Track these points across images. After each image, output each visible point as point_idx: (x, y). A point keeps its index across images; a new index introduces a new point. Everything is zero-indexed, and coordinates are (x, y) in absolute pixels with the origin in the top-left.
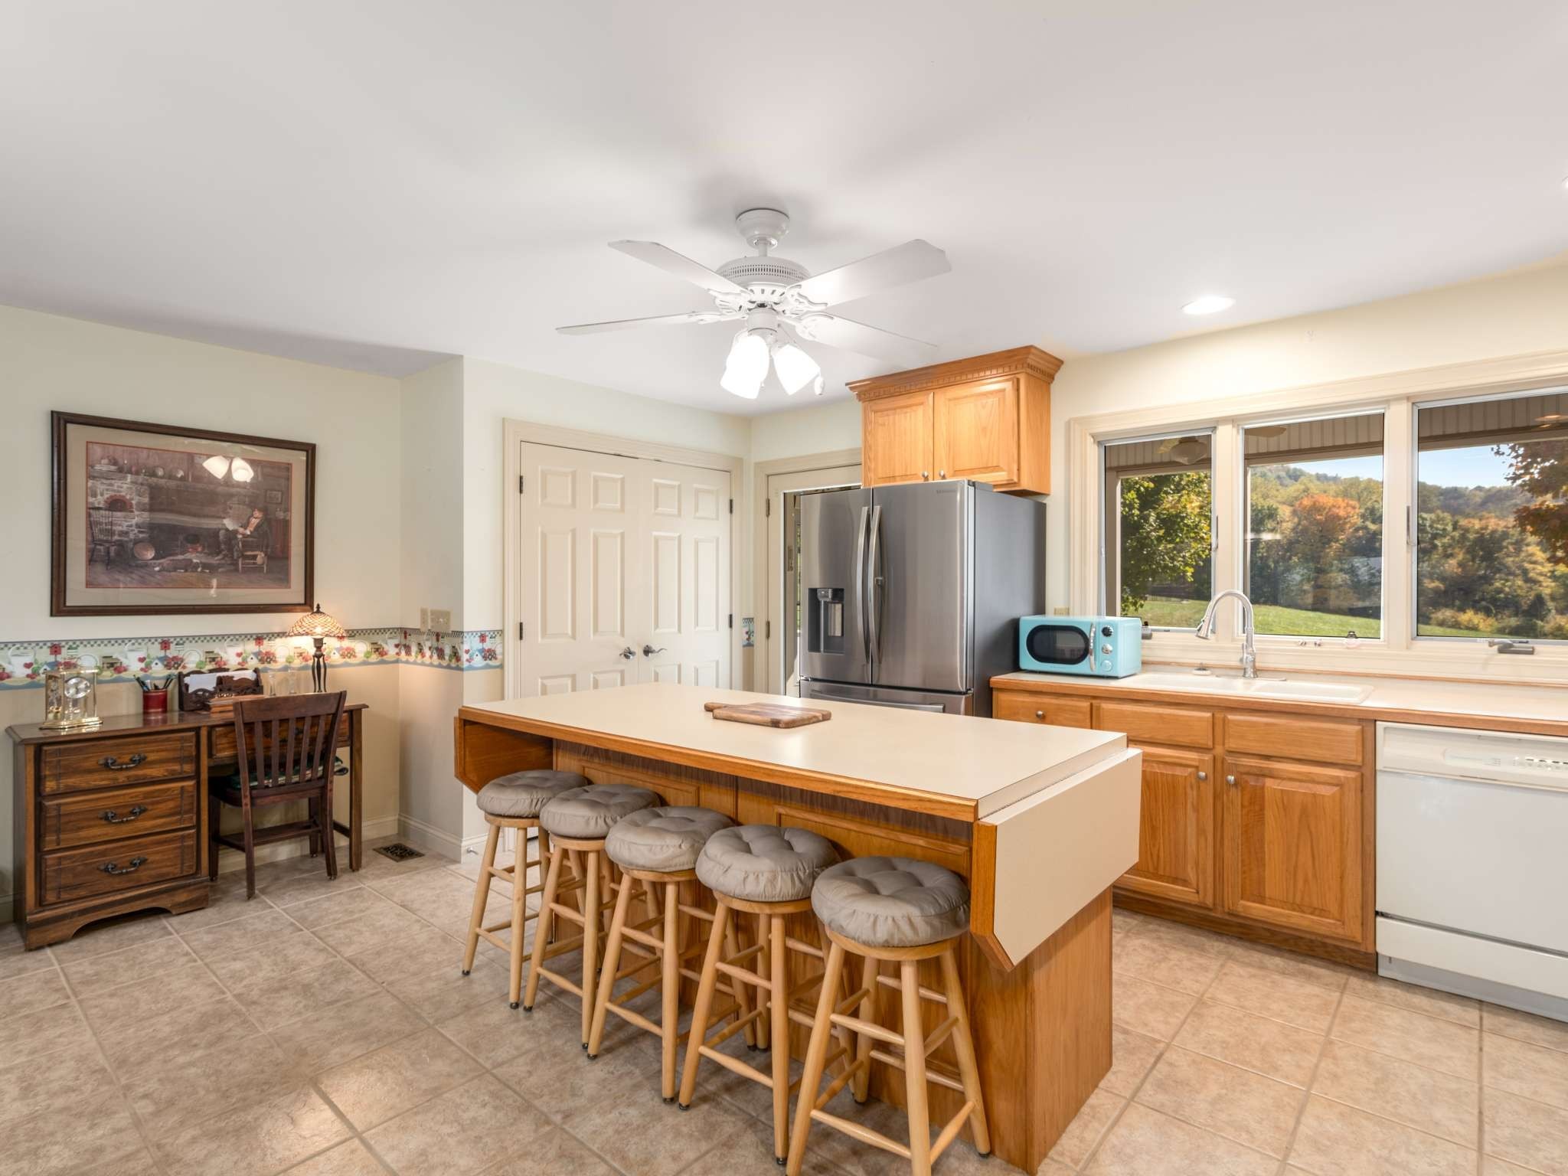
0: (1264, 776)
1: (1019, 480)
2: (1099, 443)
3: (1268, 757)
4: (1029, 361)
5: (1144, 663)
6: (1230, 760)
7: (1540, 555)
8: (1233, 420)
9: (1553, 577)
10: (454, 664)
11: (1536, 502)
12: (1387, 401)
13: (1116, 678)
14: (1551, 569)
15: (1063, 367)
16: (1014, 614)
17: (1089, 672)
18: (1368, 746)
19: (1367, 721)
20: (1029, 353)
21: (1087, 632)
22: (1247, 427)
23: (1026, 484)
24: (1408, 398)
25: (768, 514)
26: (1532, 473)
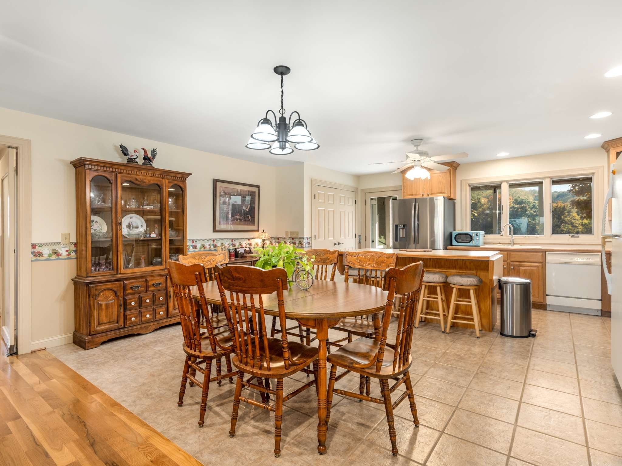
0: (520, 266)
1: (451, 195)
2: (470, 186)
3: (521, 262)
4: (454, 165)
5: (484, 243)
6: (512, 263)
7: (577, 217)
8: (506, 181)
9: (582, 224)
10: (300, 246)
11: (577, 198)
12: (545, 178)
13: (479, 246)
14: (581, 222)
15: (460, 166)
16: (451, 231)
17: (472, 245)
18: (544, 257)
19: (544, 252)
20: (453, 163)
21: (472, 235)
22: (509, 183)
23: (452, 197)
24: (550, 177)
25: (365, 204)
26: (576, 189)
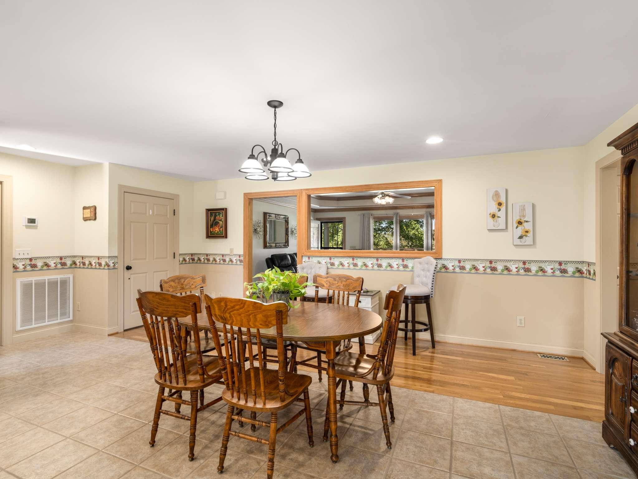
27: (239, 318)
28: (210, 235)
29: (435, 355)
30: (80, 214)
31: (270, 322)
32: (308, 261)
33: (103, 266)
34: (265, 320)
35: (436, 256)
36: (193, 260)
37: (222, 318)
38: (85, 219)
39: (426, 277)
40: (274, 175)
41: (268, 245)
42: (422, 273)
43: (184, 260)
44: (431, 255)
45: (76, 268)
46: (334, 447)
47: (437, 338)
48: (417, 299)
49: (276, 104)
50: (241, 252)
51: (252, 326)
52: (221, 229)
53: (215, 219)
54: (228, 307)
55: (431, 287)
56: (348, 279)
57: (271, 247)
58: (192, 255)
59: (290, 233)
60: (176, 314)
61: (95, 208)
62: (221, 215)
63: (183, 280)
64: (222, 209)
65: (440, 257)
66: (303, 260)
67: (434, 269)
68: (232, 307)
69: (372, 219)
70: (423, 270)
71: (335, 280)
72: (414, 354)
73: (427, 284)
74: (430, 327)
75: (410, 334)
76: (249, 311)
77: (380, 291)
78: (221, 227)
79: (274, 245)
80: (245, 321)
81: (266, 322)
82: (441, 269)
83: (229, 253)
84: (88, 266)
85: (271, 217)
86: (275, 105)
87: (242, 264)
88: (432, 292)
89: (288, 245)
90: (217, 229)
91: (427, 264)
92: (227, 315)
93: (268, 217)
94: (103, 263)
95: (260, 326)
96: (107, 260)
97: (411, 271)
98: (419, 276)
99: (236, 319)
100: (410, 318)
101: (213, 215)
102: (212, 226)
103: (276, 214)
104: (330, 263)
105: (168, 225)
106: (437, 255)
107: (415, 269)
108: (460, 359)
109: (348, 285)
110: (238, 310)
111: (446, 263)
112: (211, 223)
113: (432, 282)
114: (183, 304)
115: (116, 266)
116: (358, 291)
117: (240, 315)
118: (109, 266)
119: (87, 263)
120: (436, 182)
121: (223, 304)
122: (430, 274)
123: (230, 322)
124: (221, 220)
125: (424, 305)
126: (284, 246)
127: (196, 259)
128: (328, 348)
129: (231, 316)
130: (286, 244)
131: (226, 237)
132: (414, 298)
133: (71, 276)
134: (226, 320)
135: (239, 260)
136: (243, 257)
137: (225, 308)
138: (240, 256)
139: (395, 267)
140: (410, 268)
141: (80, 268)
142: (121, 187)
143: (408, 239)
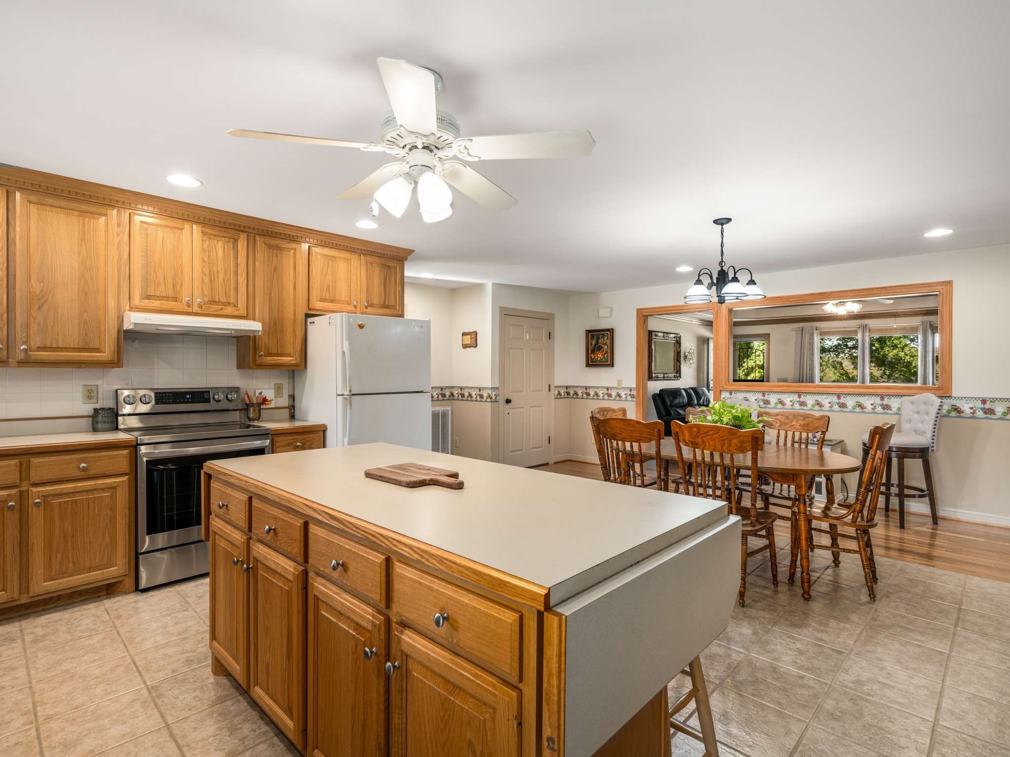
27: (712, 443)
28: (591, 363)
29: (938, 532)
30: (458, 340)
31: (745, 448)
32: (730, 396)
33: (485, 398)
34: (740, 445)
35: (940, 393)
36: (568, 393)
37: (692, 443)
38: (465, 346)
39: (922, 422)
40: (721, 300)
41: (654, 375)
42: (916, 416)
43: (559, 394)
44: (933, 391)
45: (454, 399)
46: (806, 585)
47: (941, 513)
48: (906, 452)
49: (724, 221)
50: (633, 385)
51: (726, 450)
52: (606, 355)
53: (597, 343)
54: (701, 432)
55: (931, 436)
56: (807, 418)
57: (657, 379)
58: (567, 387)
59: (682, 358)
60: (640, 440)
61: (476, 333)
62: (606, 338)
63: (606, 413)
64: (608, 330)
65: (948, 395)
66: (722, 396)
67: (936, 411)
68: (706, 433)
69: (817, 335)
70: (918, 413)
71: (787, 418)
72: (902, 526)
73: (924, 432)
74: (929, 494)
75: (895, 502)
76: (723, 436)
77: (843, 441)
78: (606, 353)
79: (661, 376)
80: (718, 446)
81: (741, 447)
82: (949, 411)
83: (616, 386)
84: (468, 398)
85: (658, 336)
86: (722, 222)
87: (634, 400)
88: (933, 443)
89: (680, 376)
90: (600, 356)
91: (925, 403)
92: (699, 440)
93: (653, 337)
94: (485, 395)
95: (734, 451)
96: (490, 392)
97: (896, 414)
98: (910, 421)
99: (709, 444)
100: (895, 480)
101: (595, 337)
102: (593, 352)
103: (664, 333)
104: (763, 400)
105: (544, 351)
106: (942, 391)
107: (903, 412)
108: (982, 540)
109: (807, 425)
110: (712, 435)
111: (958, 403)
112: (592, 347)
113: (933, 430)
114: (647, 430)
115: (498, 398)
116: (822, 432)
117: (713, 440)
118: (491, 398)
119: (466, 394)
120: (942, 285)
121: (695, 430)
122: (930, 419)
123: (702, 446)
124: (605, 344)
125: (919, 462)
126: (674, 377)
127: (572, 392)
128: (798, 483)
129: (703, 441)
130: (678, 375)
131: (612, 365)
132: (903, 450)
133: (449, 409)
134: (697, 445)
135: (630, 395)
136: (635, 392)
137: (697, 434)
138: (631, 390)
139: (869, 407)
140: (894, 410)
141: (458, 400)
142: (502, 309)
143: (885, 365)
